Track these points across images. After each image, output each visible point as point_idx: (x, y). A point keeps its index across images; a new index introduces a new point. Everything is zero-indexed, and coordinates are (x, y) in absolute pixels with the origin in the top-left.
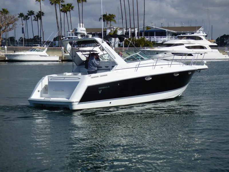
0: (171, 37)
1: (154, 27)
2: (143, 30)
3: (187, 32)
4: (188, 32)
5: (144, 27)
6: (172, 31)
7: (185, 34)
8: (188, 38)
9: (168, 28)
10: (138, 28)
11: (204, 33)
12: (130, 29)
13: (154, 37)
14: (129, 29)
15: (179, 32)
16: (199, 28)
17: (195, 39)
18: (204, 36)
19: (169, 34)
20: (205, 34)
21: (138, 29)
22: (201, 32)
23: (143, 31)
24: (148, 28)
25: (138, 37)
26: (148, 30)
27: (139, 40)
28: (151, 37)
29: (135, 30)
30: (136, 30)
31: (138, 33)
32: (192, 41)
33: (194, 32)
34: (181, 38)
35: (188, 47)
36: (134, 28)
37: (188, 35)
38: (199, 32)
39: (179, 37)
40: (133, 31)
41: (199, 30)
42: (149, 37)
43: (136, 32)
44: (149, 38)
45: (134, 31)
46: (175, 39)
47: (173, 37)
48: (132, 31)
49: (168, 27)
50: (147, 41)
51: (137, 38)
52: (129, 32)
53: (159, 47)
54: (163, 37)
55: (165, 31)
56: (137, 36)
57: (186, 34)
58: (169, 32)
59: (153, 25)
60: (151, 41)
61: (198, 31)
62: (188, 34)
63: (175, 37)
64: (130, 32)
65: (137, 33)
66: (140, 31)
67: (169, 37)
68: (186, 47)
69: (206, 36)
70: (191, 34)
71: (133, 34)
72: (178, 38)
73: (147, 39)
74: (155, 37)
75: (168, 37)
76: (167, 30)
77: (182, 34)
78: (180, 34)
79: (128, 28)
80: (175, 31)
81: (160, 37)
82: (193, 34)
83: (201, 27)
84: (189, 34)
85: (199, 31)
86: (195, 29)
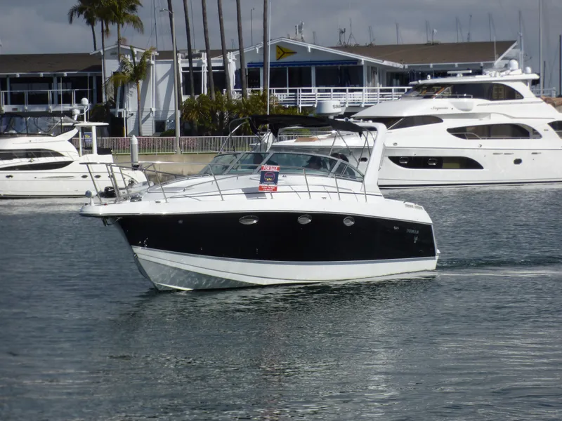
0: (381, 91)
1: (310, 47)
2: (260, 59)
3: (453, 68)
4: (456, 64)
5: (265, 49)
6: (386, 63)
7: (444, 75)
8: (459, 91)
9: (370, 50)
10: (241, 50)
11: (529, 69)
12: (204, 55)
13: (310, 91)
14: (199, 56)
15: (418, 65)
16: (504, 46)
17: (490, 97)
18: (525, 81)
19: (377, 77)
20: (533, 72)
21: (241, 58)
22: (515, 63)
23: (263, 65)
24: (282, 50)
25: (241, 92)
26: (281, 60)
27: (247, 106)
28: (295, 91)
29: (225, 62)
30: (230, 61)
31: (238, 73)
32: (476, 104)
33: (482, 64)
34: (428, 92)
35: (459, 132)
36: (223, 52)
37: (460, 79)
38: (507, 66)
39: (417, 88)
40: (217, 62)
41: (504, 59)
42: (288, 88)
43: (232, 68)
44: (288, 94)
45: (221, 64)
46: (404, 96)
47: (390, 90)
48: (213, 65)
49: (371, 45)
50: (280, 106)
51: (236, 96)
52: (200, 68)
53: (334, 132)
54: (347, 88)
55: (357, 61)
56: (235, 87)
57: (449, 75)
58: (373, 69)
59: (303, 40)
60: (296, 107)
61: (498, 62)
62: (460, 74)
63: (403, 90)
64: (204, 71)
65: (236, 73)
66: (250, 65)
67: (374, 91)
68: (450, 130)
69: (535, 82)
70: (468, 75)
71: (219, 78)
72: (417, 93)
73: (281, 97)
74: (314, 89)
75: (368, 91)
76: (364, 59)
77: (432, 77)
78: (423, 77)
79: (197, 52)
80: (400, 61)
81: (335, 91)
82: (480, 73)
83: (512, 42)
84: (465, 75)
85: (507, 62)
86: (487, 52)
